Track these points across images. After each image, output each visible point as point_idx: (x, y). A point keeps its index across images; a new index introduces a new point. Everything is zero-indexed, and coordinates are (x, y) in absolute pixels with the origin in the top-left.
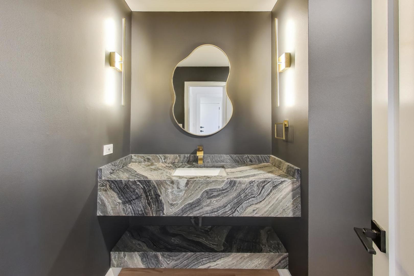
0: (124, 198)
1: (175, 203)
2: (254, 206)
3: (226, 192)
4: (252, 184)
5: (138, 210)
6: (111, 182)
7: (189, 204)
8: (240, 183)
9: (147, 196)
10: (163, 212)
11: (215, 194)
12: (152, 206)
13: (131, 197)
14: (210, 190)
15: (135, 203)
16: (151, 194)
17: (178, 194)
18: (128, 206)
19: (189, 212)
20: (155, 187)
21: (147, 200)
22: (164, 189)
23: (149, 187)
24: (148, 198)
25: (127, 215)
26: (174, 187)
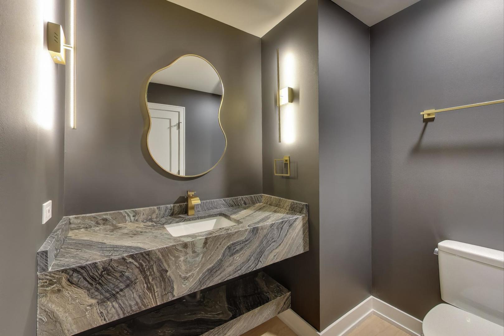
0: (101, 294)
1: (190, 274)
2: (274, 251)
3: (249, 242)
4: (272, 227)
5: (130, 306)
6: (71, 272)
7: (208, 270)
8: (262, 228)
9: (146, 277)
10: (172, 294)
11: (238, 248)
12: (154, 290)
13: (117, 288)
14: (233, 244)
15: (125, 296)
16: (153, 271)
17: (195, 261)
18: (110, 304)
19: (208, 282)
20: (159, 260)
21: (146, 283)
22: (173, 259)
23: (149, 262)
24: (149, 280)
25: (108, 322)
26: (188, 252)
